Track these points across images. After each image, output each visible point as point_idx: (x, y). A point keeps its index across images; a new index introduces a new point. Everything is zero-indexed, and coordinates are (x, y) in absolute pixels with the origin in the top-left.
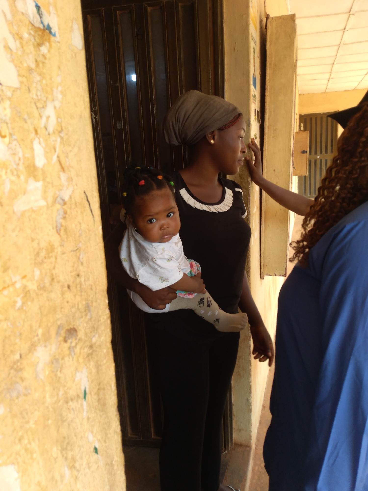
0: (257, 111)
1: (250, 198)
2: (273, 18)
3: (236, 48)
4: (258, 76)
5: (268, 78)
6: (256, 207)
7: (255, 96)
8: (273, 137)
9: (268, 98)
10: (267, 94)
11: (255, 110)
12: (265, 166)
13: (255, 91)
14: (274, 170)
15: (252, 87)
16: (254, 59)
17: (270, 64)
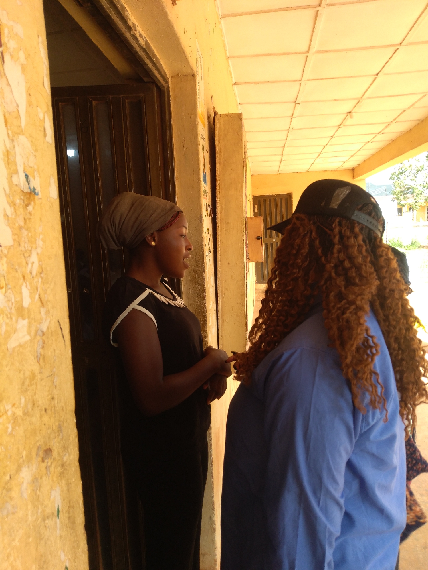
0: (209, 205)
1: (205, 294)
2: (220, 115)
3: (185, 146)
4: (208, 171)
5: (218, 172)
6: (212, 302)
7: (205, 192)
8: (226, 231)
9: (219, 192)
10: (218, 188)
11: (206, 204)
12: (220, 259)
13: (206, 187)
14: (229, 263)
15: (203, 183)
16: (204, 155)
17: (220, 159)
